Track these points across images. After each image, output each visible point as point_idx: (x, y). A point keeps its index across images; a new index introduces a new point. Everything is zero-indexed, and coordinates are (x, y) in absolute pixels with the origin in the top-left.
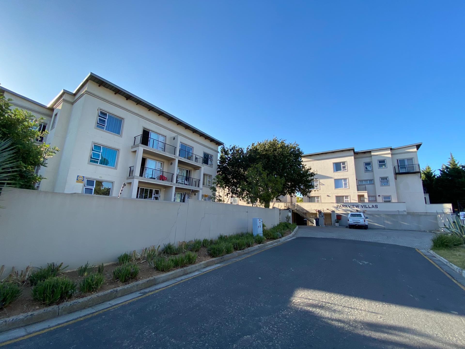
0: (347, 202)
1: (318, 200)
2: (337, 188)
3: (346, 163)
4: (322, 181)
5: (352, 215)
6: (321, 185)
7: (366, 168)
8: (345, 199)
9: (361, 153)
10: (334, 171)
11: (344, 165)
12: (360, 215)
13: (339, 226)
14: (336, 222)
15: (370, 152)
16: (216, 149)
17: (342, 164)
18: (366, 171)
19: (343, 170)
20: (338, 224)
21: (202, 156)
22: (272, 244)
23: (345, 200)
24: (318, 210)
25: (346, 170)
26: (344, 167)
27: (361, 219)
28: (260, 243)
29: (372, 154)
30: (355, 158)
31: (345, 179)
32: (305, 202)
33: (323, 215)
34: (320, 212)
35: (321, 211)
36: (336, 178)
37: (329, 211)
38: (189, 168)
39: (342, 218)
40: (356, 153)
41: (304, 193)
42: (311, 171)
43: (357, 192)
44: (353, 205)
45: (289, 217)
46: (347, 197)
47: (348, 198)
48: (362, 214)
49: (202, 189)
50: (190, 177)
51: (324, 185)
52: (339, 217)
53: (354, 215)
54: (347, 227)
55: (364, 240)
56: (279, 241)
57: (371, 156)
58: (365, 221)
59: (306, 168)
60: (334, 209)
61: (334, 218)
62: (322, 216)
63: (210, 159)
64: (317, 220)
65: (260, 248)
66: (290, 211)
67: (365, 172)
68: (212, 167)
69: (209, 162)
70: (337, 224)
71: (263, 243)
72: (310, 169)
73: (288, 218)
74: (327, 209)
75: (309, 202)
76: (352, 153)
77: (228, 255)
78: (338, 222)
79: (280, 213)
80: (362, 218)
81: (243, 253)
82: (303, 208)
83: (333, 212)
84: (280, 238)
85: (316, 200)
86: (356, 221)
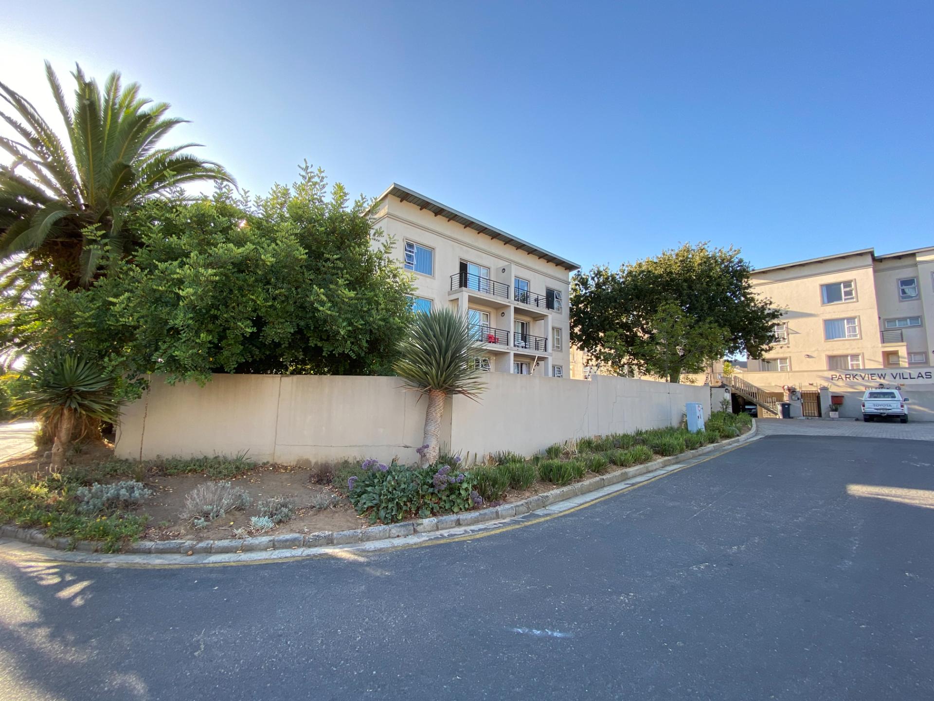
0: (855, 368)
1: (784, 366)
2: (830, 339)
3: (853, 284)
4: (792, 324)
5: (872, 395)
6: (792, 334)
7: (904, 292)
8: (852, 360)
9: (889, 258)
10: (823, 303)
11: (848, 289)
12: (892, 395)
13: (840, 417)
14: (833, 410)
15: (913, 255)
16: (565, 279)
17: (842, 285)
18: (903, 298)
19: (845, 299)
20: (837, 413)
21: (544, 294)
23: (850, 363)
24: (788, 387)
25: (853, 298)
26: (848, 293)
27: (895, 402)
29: (918, 259)
30: (875, 271)
31: (851, 320)
32: (754, 370)
33: (800, 396)
34: (792, 391)
35: (795, 389)
36: (828, 317)
37: (813, 389)
38: (526, 319)
39: (846, 402)
40: (874, 259)
42: (773, 307)
43: (880, 345)
44: (872, 373)
46: (855, 357)
47: (858, 360)
48: (896, 392)
49: (551, 355)
50: (528, 334)
51: (797, 333)
52: (838, 401)
53: (876, 395)
54: (857, 420)
57: (916, 265)
58: (902, 406)
59: (757, 301)
60: (825, 384)
61: (826, 403)
62: (798, 399)
63: (556, 298)
64: (786, 406)
66: (727, 389)
67: (900, 301)
68: (561, 313)
69: (556, 305)
70: (832, 414)
72: (771, 303)
73: (724, 403)
74: (810, 384)
75: (763, 371)
76: (869, 260)
78: (836, 410)
79: (711, 394)
80: (896, 399)
82: (748, 383)
83: (824, 389)
84: (738, 436)
85: (779, 366)
86: (882, 407)
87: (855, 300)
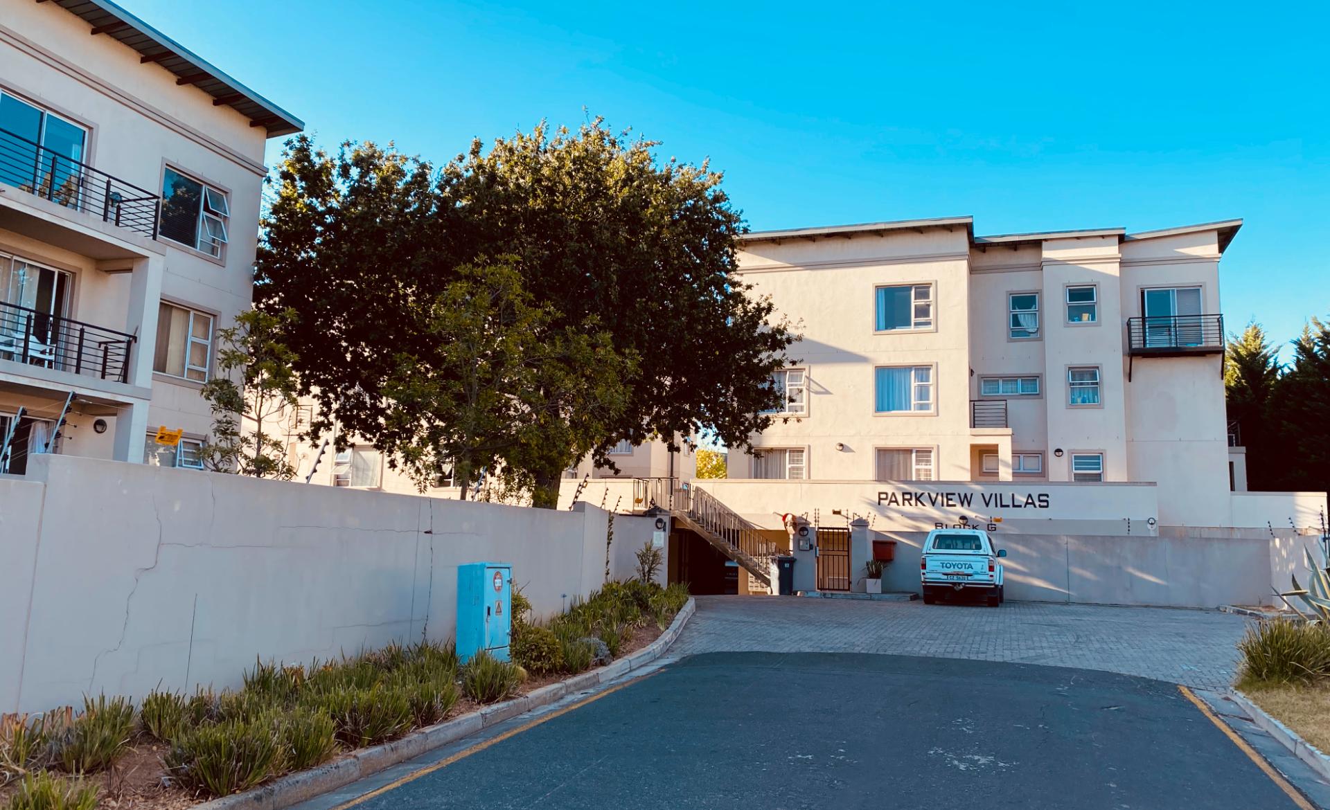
0: (923, 478)
1: (798, 469)
2: (883, 410)
3: (932, 290)
4: (819, 373)
5: (944, 541)
6: (817, 393)
7: (1016, 321)
8: (918, 462)
9: (998, 244)
10: (878, 329)
11: (921, 302)
12: (973, 542)
13: (883, 592)
14: (872, 576)
15: (1037, 244)
16: (250, 155)
17: (913, 292)
18: (1015, 334)
19: (916, 324)
20: (879, 581)
21: (155, 184)
22: (557, 697)
23: (914, 467)
24: (794, 517)
25: (928, 323)
26: (923, 311)
27: (979, 558)
28: (490, 700)
29: (1047, 254)
30: (972, 270)
31: (923, 370)
32: (738, 476)
33: (814, 541)
34: (801, 526)
35: (807, 523)
36: (884, 361)
37: (840, 523)
38: (60, 259)
39: (900, 557)
40: (978, 247)
41: (733, 433)
42: (773, 320)
43: (968, 430)
44: (951, 494)
45: (655, 555)
46: (924, 453)
47: (928, 462)
48: (982, 534)
49: (146, 396)
50: (65, 314)
51: (827, 392)
52: (884, 549)
53: (948, 542)
54: (915, 598)
55: (982, 657)
56: (595, 682)
57: (1039, 266)
58: (991, 569)
59: (749, 303)
60: (864, 512)
61: (863, 555)
62: (811, 547)
63: (206, 209)
64: (787, 565)
65: (488, 726)
66: (660, 521)
67: (1010, 341)
68: (221, 264)
69: (203, 232)
70: (874, 586)
71: (507, 698)
72: (769, 309)
73: (648, 558)
74: (835, 513)
75: (756, 477)
76: (961, 240)
77: (302, 776)
78: (876, 575)
79: (610, 534)
80: (981, 552)
81: (394, 757)
82: (722, 506)
83: (861, 523)
84: (602, 663)
85: (788, 466)
86: (956, 570)
87: (931, 327)
